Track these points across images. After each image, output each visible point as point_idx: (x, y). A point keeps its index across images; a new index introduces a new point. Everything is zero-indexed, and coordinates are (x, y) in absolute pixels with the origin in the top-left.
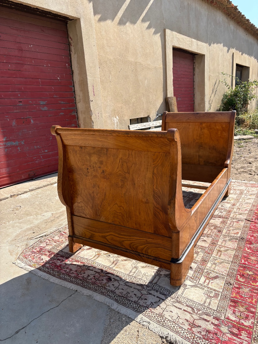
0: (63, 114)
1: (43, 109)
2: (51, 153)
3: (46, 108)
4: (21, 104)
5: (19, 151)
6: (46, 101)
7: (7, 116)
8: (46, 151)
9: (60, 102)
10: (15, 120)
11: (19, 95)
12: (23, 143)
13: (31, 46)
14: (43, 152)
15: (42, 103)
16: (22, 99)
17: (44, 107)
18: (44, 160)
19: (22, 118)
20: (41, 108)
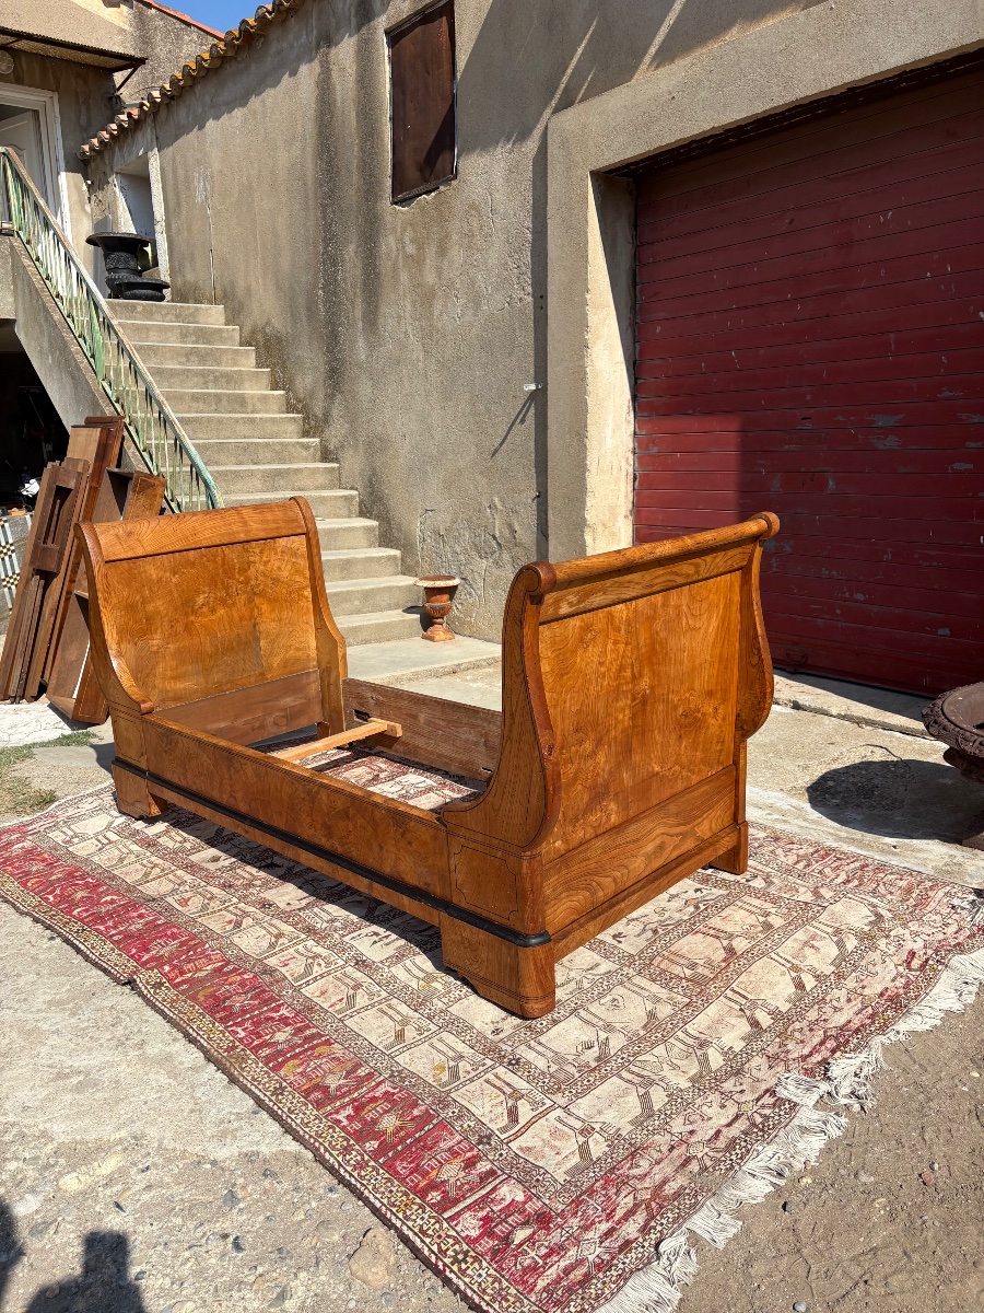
0: (971, 466)
1: (880, 445)
2: (875, 609)
3: (892, 442)
4: (808, 425)
5: (775, 570)
6: (901, 416)
7: (762, 462)
8: (860, 597)
9: (964, 416)
10: (779, 475)
11: (809, 397)
12: (788, 549)
13: (885, 216)
14: (847, 595)
15: (881, 421)
16: (813, 411)
17: (885, 439)
18: (844, 624)
19: (803, 470)
20: (875, 440)
